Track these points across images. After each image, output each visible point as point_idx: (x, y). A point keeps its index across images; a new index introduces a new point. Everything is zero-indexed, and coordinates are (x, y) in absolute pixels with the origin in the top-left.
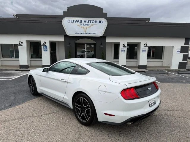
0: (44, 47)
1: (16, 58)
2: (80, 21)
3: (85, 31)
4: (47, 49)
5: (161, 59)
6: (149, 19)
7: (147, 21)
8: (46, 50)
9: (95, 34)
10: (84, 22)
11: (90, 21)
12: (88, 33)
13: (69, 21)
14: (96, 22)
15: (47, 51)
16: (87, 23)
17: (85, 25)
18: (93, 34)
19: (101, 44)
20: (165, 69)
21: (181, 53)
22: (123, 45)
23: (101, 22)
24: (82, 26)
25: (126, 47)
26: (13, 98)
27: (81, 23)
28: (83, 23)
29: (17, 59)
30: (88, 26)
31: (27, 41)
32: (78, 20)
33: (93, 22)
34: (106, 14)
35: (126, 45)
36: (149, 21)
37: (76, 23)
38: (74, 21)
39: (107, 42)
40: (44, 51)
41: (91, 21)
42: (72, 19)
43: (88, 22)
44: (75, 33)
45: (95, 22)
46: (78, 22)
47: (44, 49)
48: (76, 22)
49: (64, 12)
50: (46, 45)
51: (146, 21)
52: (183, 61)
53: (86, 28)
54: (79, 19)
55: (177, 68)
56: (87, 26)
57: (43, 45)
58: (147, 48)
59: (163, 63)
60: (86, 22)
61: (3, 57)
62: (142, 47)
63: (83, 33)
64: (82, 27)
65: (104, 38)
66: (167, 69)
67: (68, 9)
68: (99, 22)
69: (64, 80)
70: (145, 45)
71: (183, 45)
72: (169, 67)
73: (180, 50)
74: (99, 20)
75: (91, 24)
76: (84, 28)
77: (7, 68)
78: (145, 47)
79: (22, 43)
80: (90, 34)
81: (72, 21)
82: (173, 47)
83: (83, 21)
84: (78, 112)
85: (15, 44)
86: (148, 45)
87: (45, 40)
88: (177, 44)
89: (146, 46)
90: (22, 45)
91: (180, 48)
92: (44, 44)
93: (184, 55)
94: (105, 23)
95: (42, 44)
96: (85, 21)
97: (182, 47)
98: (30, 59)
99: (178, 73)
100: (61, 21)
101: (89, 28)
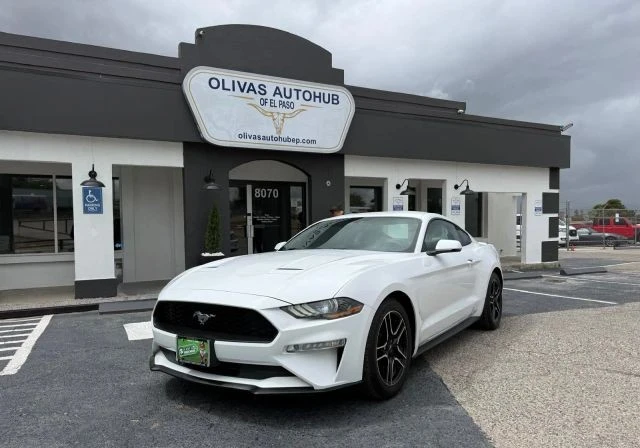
0: (85, 194)
2: (257, 90)
3: (279, 130)
4: (100, 201)
5: (479, 236)
6: (463, 106)
7: (461, 111)
8: (93, 206)
9: (314, 141)
10: (275, 94)
11: (294, 93)
12: (288, 140)
13: (214, 83)
14: (317, 95)
15: (99, 211)
16: (284, 99)
18: (309, 142)
20: (513, 267)
21: (544, 212)
22: (398, 186)
23: (335, 100)
24: (267, 107)
27: (264, 97)
28: (269, 95)
30: (290, 110)
32: (251, 84)
33: (307, 96)
34: (341, 72)
37: (241, 94)
38: (236, 84)
40: (86, 211)
41: (301, 94)
43: (288, 94)
44: (240, 136)
45: (315, 97)
46: (251, 93)
47: (85, 201)
48: (242, 90)
51: (458, 109)
52: (550, 236)
53: (281, 117)
54: (255, 79)
55: (539, 262)
56: (284, 110)
58: (463, 197)
60: (280, 94)
63: (269, 135)
64: (264, 113)
65: (337, 159)
68: (327, 100)
70: (456, 187)
71: (547, 189)
73: (541, 206)
74: (328, 90)
75: (299, 103)
76: (275, 115)
78: (462, 193)
80: (297, 141)
81: (228, 85)
82: (524, 194)
83: (270, 90)
86: (470, 187)
88: (535, 186)
89: (467, 191)
91: (541, 198)
93: (550, 219)
96: (277, 88)
97: (544, 195)
100: (181, 84)
101: (292, 116)
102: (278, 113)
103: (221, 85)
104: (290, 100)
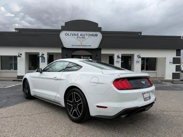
0: (42, 58)
1: (14, 69)
2: (76, 35)
3: (82, 44)
4: (44, 60)
5: (155, 70)
7: (140, 34)
8: (43, 61)
9: (90, 46)
10: (81, 35)
11: (85, 35)
12: (84, 46)
13: (66, 34)
14: (92, 36)
15: (44, 62)
16: (83, 37)
17: (81, 38)
19: (96, 56)
21: (173, 64)
22: (118, 56)
23: (96, 35)
24: (79, 39)
25: (120, 58)
26: (5, 101)
28: (79, 36)
29: (15, 71)
31: (26, 53)
32: (75, 34)
33: (89, 35)
34: (101, 28)
35: (120, 57)
36: (141, 34)
37: (73, 36)
38: (71, 34)
39: (102, 53)
40: (42, 62)
41: (87, 35)
42: (69, 33)
44: (72, 46)
48: (73, 35)
49: (62, 27)
50: (43, 57)
51: (138, 34)
52: (176, 71)
53: (82, 41)
54: (76, 33)
55: (171, 79)
56: (83, 39)
57: (40, 57)
58: (140, 59)
59: (157, 74)
61: (2, 69)
62: (136, 58)
63: (79, 45)
64: (78, 40)
65: (99, 49)
66: (161, 79)
67: (66, 23)
68: (94, 35)
69: (57, 78)
70: (138, 56)
71: (175, 56)
72: (164, 78)
73: (172, 61)
74: (94, 33)
75: (87, 37)
76: (80, 40)
77: (5, 79)
78: (138, 58)
79: (21, 54)
80: (86, 46)
81: (69, 34)
82: (165, 58)
83: (79, 34)
84: (70, 109)
85: (14, 56)
86: (141, 56)
87: (44, 52)
88: (170, 55)
89: (140, 57)
90: (21, 57)
91: (172, 59)
92: (42, 55)
93: (176, 66)
94: (100, 36)
95: (40, 55)
97: (174, 58)
98: (28, 70)
99: (172, 83)
100: (59, 35)
101: (85, 40)
102: (81, 40)
103: (68, 35)
104: (84, 37)
